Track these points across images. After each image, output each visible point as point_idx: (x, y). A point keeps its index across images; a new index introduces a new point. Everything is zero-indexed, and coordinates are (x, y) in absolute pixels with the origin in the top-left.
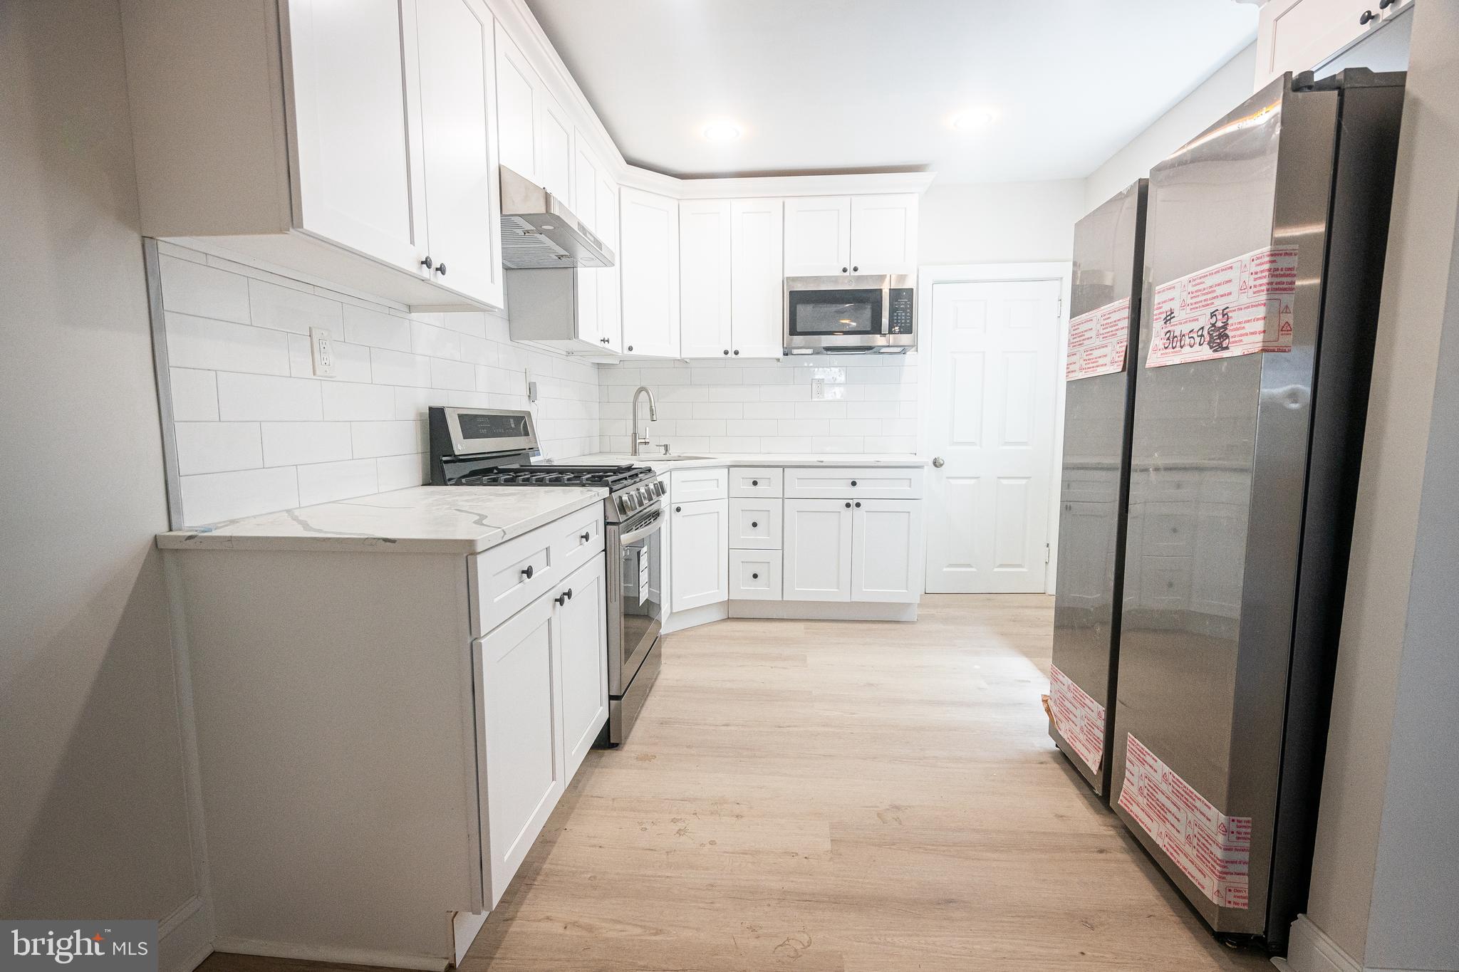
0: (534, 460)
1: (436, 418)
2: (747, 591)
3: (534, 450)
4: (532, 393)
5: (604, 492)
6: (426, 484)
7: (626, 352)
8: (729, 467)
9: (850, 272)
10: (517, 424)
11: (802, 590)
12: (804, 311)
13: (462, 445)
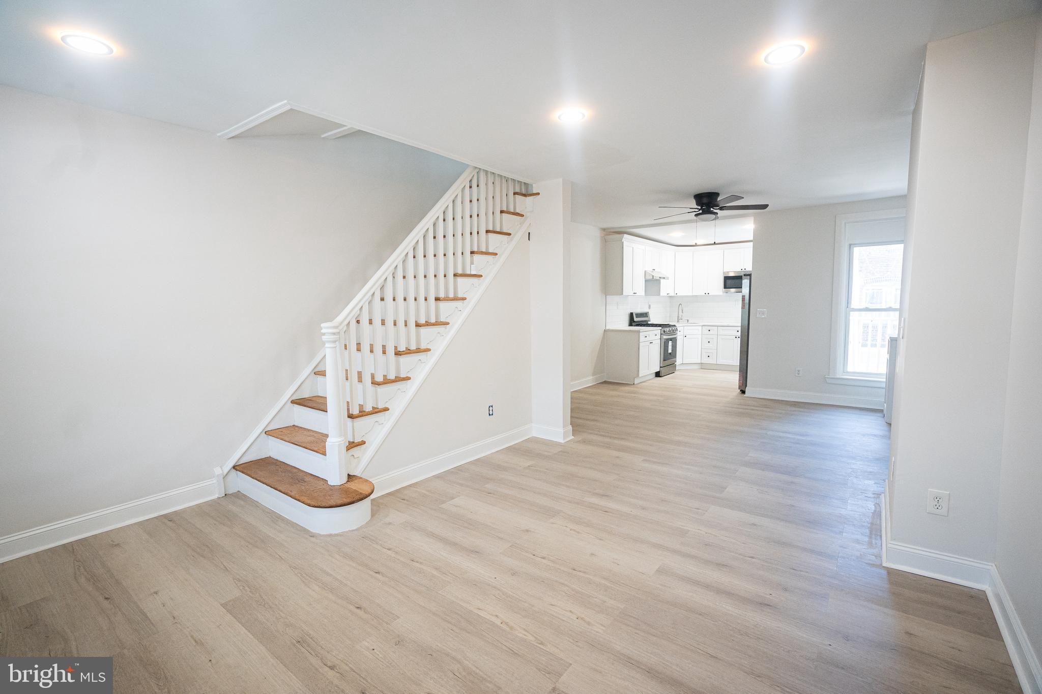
0: (649, 323)
1: (632, 314)
2: (706, 360)
3: (649, 321)
4: (649, 307)
5: (661, 328)
6: (629, 326)
7: (676, 295)
8: (702, 326)
9: (743, 270)
10: (645, 315)
11: (721, 361)
12: (729, 282)
13: (635, 319)
